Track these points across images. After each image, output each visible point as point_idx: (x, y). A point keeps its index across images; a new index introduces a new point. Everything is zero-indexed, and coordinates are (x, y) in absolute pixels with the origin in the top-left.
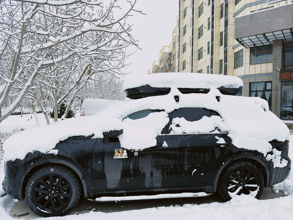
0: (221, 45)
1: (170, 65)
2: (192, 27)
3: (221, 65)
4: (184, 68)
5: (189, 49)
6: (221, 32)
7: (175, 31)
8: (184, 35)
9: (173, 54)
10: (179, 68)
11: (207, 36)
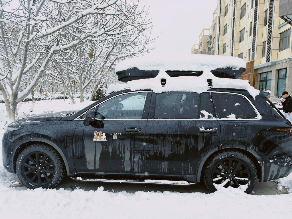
0: (265, 24)
1: (210, 49)
2: (234, 6)
3: (264, 48)
4: (224, 52)
5: (229, 30)
6: (265, 10)
7: (216, 12)
8: (225, 15)
9: (213, 37)
10: (218, 52)
11: (249, 16)
